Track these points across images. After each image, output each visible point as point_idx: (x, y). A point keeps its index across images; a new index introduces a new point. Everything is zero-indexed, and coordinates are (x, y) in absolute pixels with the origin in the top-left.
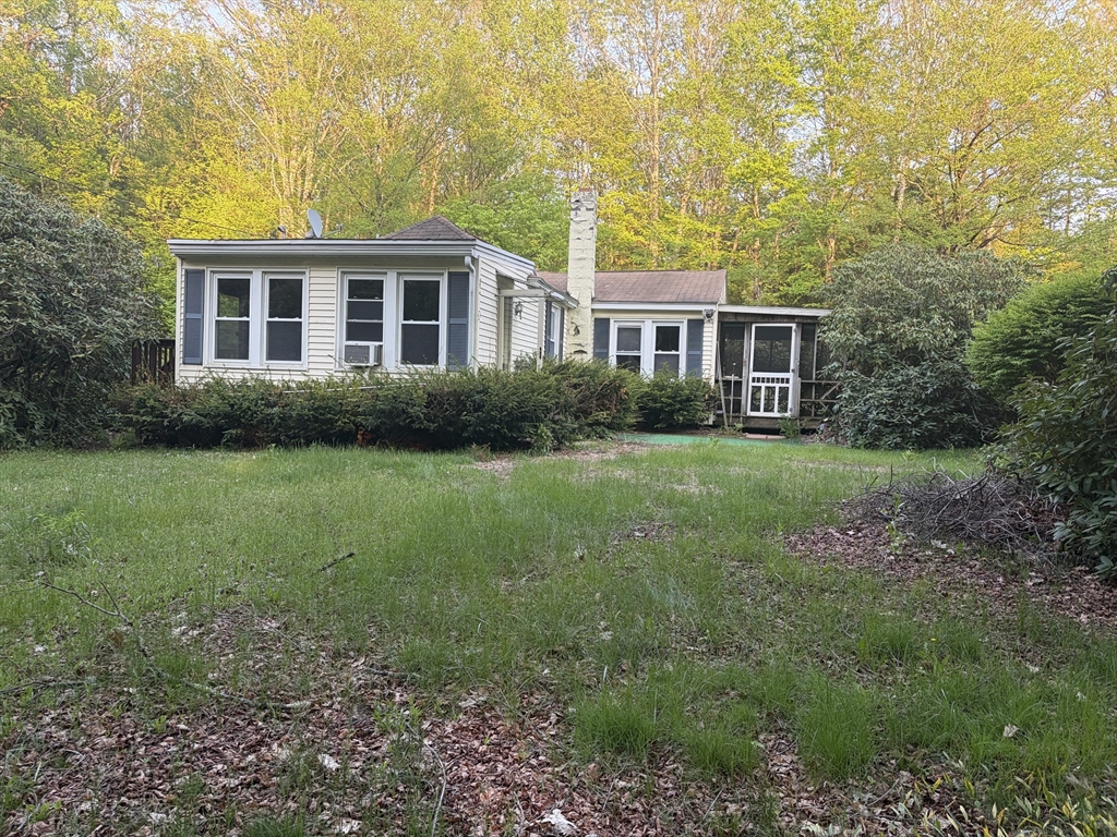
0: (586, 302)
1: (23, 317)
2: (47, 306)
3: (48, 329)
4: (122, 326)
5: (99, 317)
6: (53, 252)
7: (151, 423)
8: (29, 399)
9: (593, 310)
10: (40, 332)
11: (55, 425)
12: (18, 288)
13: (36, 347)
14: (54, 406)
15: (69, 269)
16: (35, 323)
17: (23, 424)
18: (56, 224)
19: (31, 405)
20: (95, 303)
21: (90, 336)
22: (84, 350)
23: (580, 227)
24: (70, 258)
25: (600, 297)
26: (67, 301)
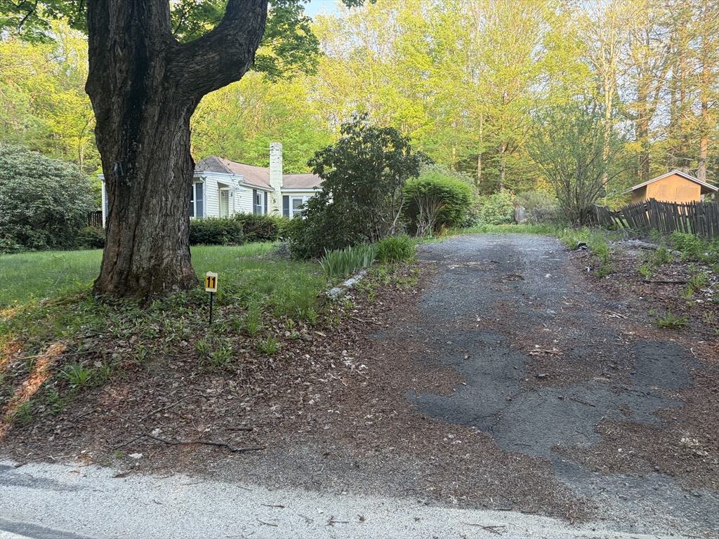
0: (278, 189)
1: (47, 205)
2: (55, 200)
3: (56, 208)
4: (82, 206)
5: (74, 204)
6: (57, 181)
7: (92, 241)
8: (51, 233)
9: (282, 192)
10: (54, 210)
11: (61, 243)
12: (45, 195)
13: (52, 215)
14: (60, 236)
15: (63, 187)
16: (51, 207)
17: (49, 242)
18: (58, 170)
19: (51, 236)
20: (73, 198)
21: (71, 210)
22: (69, 216)
23: (274, 158)
24: (62, 184)
25: (285, 187)
26: (62, 200)
